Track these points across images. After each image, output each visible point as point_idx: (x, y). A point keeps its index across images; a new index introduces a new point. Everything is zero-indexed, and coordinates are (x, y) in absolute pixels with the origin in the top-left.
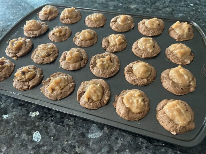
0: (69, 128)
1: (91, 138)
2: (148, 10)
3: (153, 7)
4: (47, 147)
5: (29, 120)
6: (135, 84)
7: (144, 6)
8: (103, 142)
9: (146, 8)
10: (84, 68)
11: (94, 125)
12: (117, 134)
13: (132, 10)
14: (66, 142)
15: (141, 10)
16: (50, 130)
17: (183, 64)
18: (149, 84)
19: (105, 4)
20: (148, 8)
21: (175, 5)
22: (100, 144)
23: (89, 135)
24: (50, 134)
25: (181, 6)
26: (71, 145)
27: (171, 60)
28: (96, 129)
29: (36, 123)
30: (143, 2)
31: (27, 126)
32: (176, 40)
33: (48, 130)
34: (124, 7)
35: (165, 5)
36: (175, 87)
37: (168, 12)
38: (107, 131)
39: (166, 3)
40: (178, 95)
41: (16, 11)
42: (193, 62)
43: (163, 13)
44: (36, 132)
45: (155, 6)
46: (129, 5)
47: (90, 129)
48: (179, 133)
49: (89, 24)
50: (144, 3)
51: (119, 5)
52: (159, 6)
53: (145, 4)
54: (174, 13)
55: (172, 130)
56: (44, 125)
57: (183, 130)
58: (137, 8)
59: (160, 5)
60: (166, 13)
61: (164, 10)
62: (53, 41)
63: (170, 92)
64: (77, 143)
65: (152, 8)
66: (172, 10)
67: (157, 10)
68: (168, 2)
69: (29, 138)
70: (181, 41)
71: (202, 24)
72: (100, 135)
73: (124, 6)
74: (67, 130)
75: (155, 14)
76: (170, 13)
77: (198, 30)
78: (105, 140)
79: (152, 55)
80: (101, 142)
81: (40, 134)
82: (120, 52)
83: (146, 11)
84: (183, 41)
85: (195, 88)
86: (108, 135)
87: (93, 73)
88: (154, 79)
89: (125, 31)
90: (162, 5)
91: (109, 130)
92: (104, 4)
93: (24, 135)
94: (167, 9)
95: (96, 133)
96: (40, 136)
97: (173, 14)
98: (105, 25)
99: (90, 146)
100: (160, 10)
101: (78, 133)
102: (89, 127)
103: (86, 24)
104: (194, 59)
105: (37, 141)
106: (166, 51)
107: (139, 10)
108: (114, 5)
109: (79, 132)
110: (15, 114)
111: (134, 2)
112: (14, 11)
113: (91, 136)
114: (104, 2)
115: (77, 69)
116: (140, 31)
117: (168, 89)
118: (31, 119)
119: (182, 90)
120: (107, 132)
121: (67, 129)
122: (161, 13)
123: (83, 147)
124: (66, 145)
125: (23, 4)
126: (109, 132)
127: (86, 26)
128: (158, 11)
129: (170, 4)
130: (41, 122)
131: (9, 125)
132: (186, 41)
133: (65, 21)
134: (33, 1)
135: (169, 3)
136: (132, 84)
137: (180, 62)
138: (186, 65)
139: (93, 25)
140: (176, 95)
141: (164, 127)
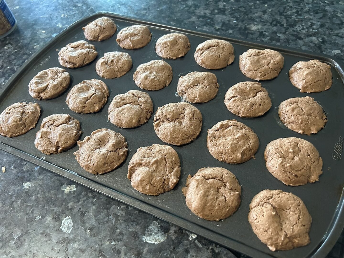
0: (116, 220)
1: (146, 242)
2: (280, 37)
3: (290, 32)
4: (79, 245)
5: (60, 196)
6: (222, 160)
7: (275, 28)
8: (164, 253)
9: (276, 33)
10: (146, 125)
11: (154, 223)
12: (189, 243)
13: (252, 34)
14: (109, 243)
15: (267, 36)
16: (88, 218)
17: (306, 133)
18: (244, 162)
19: (209, 18)
20: (281, 33)
21: (329, 33)
22: (159, 256)
23: (145, 237)
24: (87, 225)
25: (340, 36)
26: (115, 248)
27: (285, 124)
28: (156, 229)
29: (69, 203)
30: (273, 21)
31: (55, 207)
32: (300, 89)
33: (85, 218)
34: (239, 26)
35: (311, 30)
36: (285, 172)
37: (314, 44)
38: (174, 235)
39: (314, 27)
40: (289, 185)
41: (67, 15)
42: (323, 131)
43: (305, 44)
44: (67, 217)
45: (294, 31)
46: (248, 25)
47: (148, 228)
48: (280, 249)
50: (274, 23)
51: (231, 23)
52: (300, 30)
53: (276, 25)
54: (325, 47)
55: (269, 244)
56: (80, 208)
57: (287, 245)
58: (261, 31)
59: (303, 29)
60: (309, 46)
61: (307, 40)
63: (276, 178)
64: (124, 247)
65: (287, 33)
66: (321, 41)
67: (294, 38)
68: (317, 25)
69: (55, 225)
70: (308, 92)
72: (162, 241)
73: (241, 25)
74: (112, 223)
75: (290, 46)
76: (317, 46)
78: (168, 250)
79: (257, 114)
80: (160, 252)
81: (72, 222)
82: (205, 103)
83: (277, 37)
84: (311, 93)
85: (320, 177)
86: (173, 243)
88: (255, 155)
89: (218, 68)
90: (306, 30)
91: (177, 235)
92: (207, 18)
93: (49, 219)
94: (314, 38)
95: (155, 237)
96: (72, 225)
97: (323, 49)
99: (143, 255)
100: (300, 38)
101: (129, 231)
102: (147, 225)
103: (157, 52)
104: (324, 126)
105: (65, 231)
106: (279, 108)
107: (264, 35)
108: (223, 21)
109: (131, 230)
110: (41, 184)
111: (257, 20)
112: (64, 16)
113: (147, 239)
114: (208, 15)
115: (133, 127)
117: (273, 174)
118: (63, 196)
119: (296, 178)
120: (174, 238)
121: (114, 221)
122: (301, 45)
123: (132, 255)
124: (107, 247)
125: (80, 5)
126: (177, 238)
128: (296, 40)
129: (320, 30)
130: (77, 202)
131: (30, 200)
132: (317, 92)
134: (97, 2)
135: (318, 27)
136: (217, 159)
137: (300, 128)
138: (310, 135)
139: (167, 55)
140: (285, 185)
141: (258, 236)
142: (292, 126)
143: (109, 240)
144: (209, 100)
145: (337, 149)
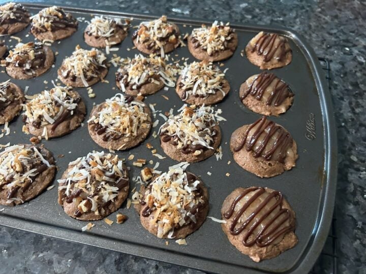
6: (181, 159)
10: (78, 131)
14: (34, 257)
17: (273, 114)
26: (44, 260)
27: (249, 107)
32: (260, 67)
36: (258, 162)
40: (264, 177)
42: (291, 109)
48: (265, 257)
49: (91, 40)
55: (252, 254)
57: (272, 251)
62: (14, 78)
63: (248, 172)
64: (55, 256)
70: (268, 69)
71: (278, 19)
77: (299, 47)
79: (214, 99)
82: (152, 94)
84: (272, 69)
85: (296, 161)
87: (95, 141)
98: (123, 42)
99: (83, 255)
103: (86, 41)
104: (292, 104)
106: (240, 90)
115: (60, 134)
116: (191, 52)
117: (244, 167)
119: (270, 167)
123: (67, 261)
124: (33, 263)
127: (86, 43)
132: (279, 68)
133: (42, 36)
136: (175, 159)
137: (266, 109)
138: (277, 116)
139: (100, 43)
140: (260, 177)
141: (237, 247)
142: (257, 109)
143: (34, 253)
144: (157, 90)
145: (310, 127)
